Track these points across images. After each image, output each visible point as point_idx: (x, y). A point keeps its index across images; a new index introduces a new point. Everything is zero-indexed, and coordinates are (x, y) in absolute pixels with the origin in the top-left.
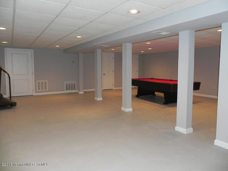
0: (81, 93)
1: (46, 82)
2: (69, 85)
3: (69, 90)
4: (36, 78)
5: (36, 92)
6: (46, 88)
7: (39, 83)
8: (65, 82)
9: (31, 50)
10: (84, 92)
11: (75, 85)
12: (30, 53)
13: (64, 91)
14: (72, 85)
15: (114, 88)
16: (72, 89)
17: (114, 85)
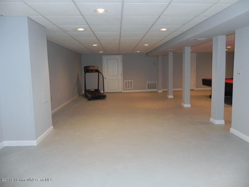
0: (160, 91)
1: (131, 82)
2: (151, 85)
3: (151, 89)
4: (124, 79)
5: (124, 90)
6: (131, 87)
7: (126, 82)
8: (147, 82)
9: (121, 56)
10: (163, 91)
11: (155, 85)
12: (120, 58)
13: (146, 89)
14: (153, 85)
15: (195, 89)
16: (153, 88)
17: (195, 85)
